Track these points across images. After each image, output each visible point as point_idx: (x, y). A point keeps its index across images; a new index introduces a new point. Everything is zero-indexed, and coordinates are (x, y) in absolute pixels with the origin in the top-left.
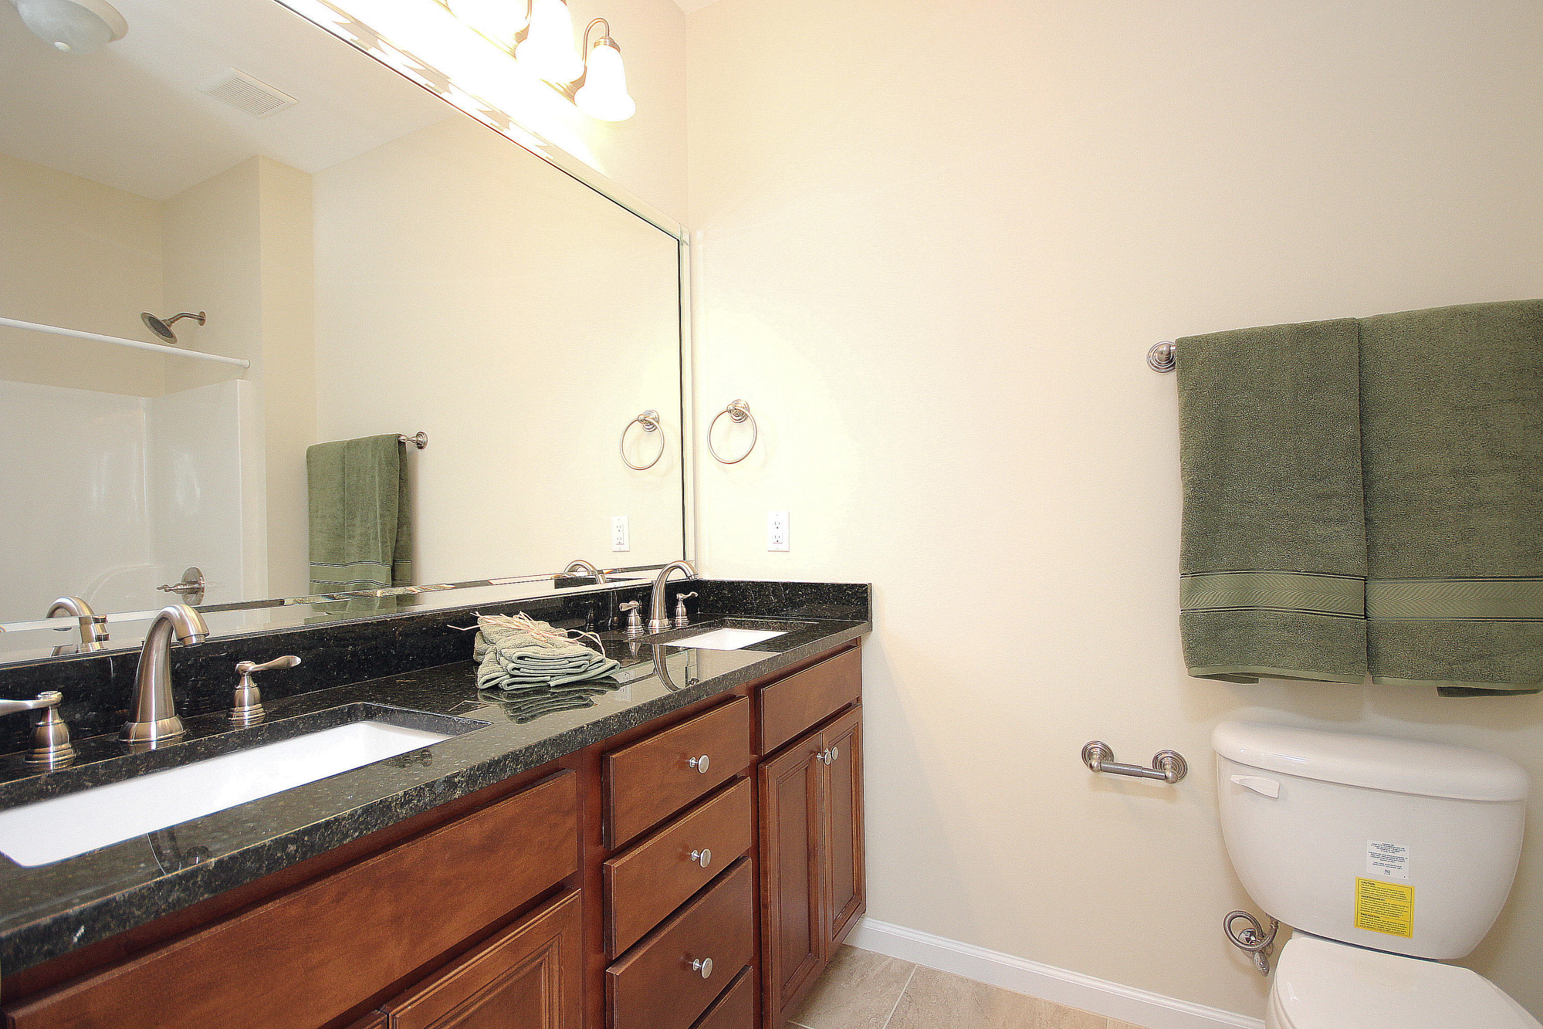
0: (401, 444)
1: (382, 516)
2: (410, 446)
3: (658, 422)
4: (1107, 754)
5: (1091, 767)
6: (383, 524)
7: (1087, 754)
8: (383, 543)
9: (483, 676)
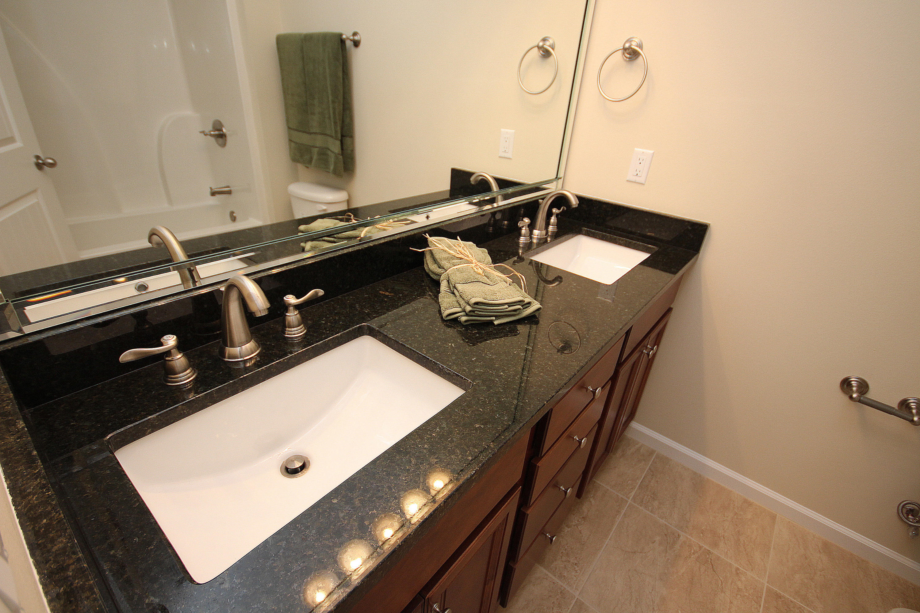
0: (343, 42)
1: (333, 102)
2: (349, 44)
3: (553, 49)
4: (863, 386)
5: (851, 397)
6: (334, 109)
7: (846, 384)
8: (335, 123)
9: (447, 309)
